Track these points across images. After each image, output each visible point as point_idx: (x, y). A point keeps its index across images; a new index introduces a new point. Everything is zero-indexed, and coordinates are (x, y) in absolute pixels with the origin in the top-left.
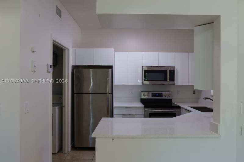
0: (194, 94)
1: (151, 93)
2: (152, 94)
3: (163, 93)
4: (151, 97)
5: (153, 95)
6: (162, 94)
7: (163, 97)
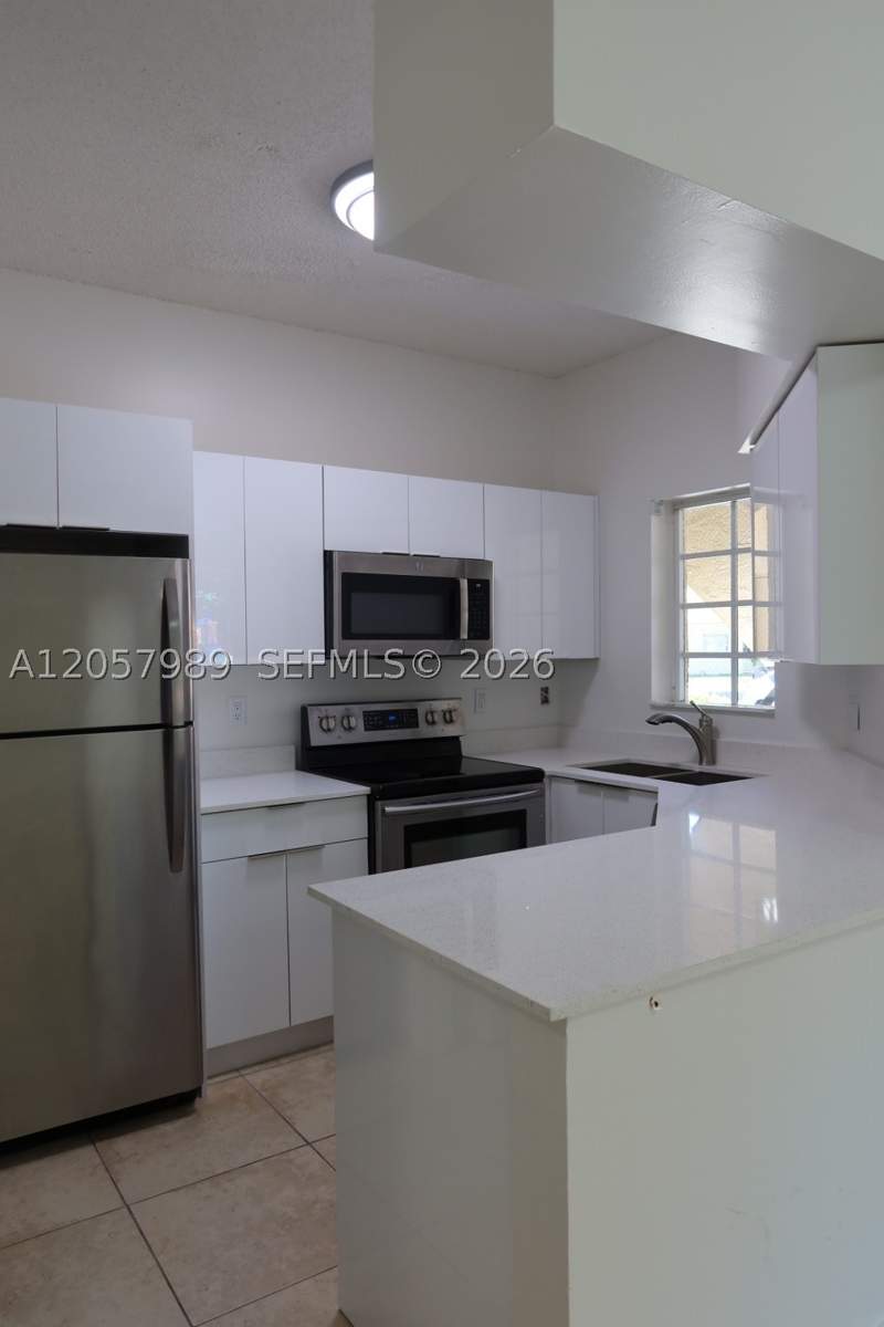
0: (545, 705)
1: (357, 710)
2: (367, 715)
3: (422, 708)
4: (361, 735)
5: (374, 721)
6: (415, 711)
7: (425, 731)
